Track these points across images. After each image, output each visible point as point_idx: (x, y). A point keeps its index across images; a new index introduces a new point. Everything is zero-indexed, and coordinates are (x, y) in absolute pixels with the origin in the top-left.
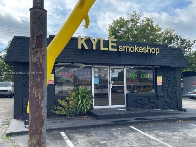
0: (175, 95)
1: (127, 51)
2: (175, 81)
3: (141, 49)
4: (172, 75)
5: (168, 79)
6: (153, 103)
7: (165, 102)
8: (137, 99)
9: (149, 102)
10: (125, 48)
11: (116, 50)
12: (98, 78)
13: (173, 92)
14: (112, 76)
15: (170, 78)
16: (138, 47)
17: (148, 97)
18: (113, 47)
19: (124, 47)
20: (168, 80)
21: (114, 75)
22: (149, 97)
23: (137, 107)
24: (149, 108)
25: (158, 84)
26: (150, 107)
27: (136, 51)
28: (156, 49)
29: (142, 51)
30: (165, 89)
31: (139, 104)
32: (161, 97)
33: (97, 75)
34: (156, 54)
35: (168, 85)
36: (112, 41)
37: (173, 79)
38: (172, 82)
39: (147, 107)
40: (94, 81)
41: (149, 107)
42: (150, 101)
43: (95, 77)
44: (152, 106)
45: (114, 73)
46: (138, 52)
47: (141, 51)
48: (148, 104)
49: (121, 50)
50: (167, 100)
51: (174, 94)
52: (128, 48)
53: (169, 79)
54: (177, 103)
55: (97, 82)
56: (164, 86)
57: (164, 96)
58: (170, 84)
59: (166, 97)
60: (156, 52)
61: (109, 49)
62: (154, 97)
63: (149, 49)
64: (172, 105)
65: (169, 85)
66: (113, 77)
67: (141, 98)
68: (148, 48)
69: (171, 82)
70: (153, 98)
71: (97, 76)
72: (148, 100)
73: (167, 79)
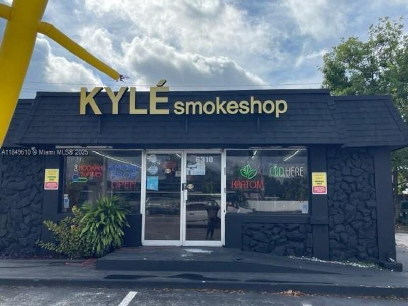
0: (370, 223)
1: (194, 113)
2: (370, 184)
3: (233, 105)
4: (360, 168)
5: (346, 178)
6: (298, 241)
7: (335, 239)
8: (250, 229)
9: (286, 237)
10: (191, 106)
11: (166, 112)
12: (157, 178)
13: (362, 213)
14: (189, 172)
15: (352, 176)
16: (224, 103)
17: (283, 225)
18: (159, 106)
19: (188, 104)
20: (349, 183)
21: (196, 170)
22: (286, 225)
23: (251, 247)
24: (286, 253)
25: (313, 193)
26: (288, 250)
27: (218, 112)
28: (278, 103)
29: (236, 111)
30: (336, 205)
31: (258, 241)
32: (323, 225)
33: (154, 170)
34: (278, 116)
35: (345, 196)
36: (157, 93)
37: (364, 179)
38: (359, 186)
39: (279, 249)
40: (147, 184)
41: (286, 251)
42: (288, 234)
43: (148, 174)
44: (294, 248)
45: (195, 166)
46: (225, 112)
47: (233, 110)
48: (284, 243)
49: (179, 111)
50: (344, 236)
51: (368, 219)
52: (198, 106)
53: (350, 179)
54: (377, 244)
55: (154, 186)
56: (335, 198)
57: (335, 225)
58: (352, 191)
59: (340, 228)
60: (278, 111)
61: (149, 112)
62: (302, 226)
63: (256, 106)
64: (359, 248)
65: (348, 195)
66: (192, 174)
67: (263, 227)
68: (253, 103)
69: (356, 186)
70: (299, 227)
71: (154, 174)
72: (283, 233)
73: (344, 180)
